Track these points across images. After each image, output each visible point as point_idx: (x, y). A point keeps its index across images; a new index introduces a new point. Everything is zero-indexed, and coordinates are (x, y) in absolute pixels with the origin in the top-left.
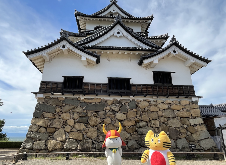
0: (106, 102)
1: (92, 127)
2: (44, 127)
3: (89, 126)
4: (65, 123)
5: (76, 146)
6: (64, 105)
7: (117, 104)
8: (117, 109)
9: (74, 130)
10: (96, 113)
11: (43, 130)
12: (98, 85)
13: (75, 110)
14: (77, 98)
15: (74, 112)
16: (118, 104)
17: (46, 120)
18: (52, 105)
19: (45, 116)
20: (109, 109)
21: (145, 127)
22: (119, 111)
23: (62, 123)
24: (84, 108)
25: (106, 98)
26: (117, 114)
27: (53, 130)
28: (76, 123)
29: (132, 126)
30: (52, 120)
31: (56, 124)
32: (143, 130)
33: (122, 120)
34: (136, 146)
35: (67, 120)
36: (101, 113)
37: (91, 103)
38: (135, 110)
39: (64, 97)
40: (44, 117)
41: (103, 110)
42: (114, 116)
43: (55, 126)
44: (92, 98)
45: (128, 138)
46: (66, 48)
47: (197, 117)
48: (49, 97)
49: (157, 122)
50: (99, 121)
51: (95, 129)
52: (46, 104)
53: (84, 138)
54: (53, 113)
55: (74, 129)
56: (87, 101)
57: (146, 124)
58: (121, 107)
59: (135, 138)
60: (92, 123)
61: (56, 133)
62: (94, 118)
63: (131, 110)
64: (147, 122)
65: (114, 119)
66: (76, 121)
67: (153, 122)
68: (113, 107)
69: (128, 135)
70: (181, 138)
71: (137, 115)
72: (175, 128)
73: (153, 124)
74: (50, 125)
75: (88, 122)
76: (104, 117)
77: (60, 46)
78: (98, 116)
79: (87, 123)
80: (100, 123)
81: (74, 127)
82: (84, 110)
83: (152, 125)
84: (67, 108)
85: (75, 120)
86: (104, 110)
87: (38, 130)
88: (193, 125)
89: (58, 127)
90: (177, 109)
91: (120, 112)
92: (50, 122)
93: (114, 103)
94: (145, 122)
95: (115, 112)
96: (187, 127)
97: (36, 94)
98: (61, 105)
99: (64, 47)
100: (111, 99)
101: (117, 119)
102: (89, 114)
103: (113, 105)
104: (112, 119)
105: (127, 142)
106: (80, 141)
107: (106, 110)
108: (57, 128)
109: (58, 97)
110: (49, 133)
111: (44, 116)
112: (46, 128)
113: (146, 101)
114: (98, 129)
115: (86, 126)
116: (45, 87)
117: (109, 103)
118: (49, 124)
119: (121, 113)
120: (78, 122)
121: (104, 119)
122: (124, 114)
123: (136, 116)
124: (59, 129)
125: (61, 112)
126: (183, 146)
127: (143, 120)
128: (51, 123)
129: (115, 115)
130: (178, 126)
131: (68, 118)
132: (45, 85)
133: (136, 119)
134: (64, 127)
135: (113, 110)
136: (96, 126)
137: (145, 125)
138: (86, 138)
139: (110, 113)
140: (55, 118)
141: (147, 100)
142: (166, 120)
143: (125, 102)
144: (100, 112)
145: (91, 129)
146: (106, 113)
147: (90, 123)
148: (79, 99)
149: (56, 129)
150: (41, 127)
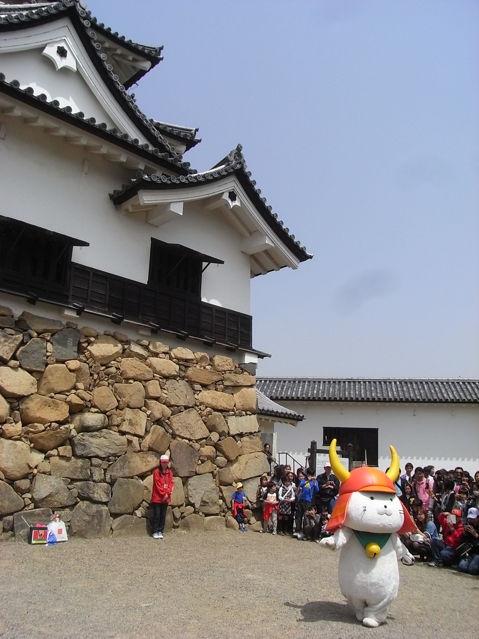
7: (9, 331)
8: (5, 351)
21: (99, 429)
26: (3, 370)
29: (56, 422)
32: (92, 440)
33: (21, 398)
38: (74, 364)
45: (36, 467)
47: (248, 412)
49: (142, 419)
57: (105, 418)
58: (23, 343)
59: (59, 468)
63: (58, 361)
64: (108, 413)
67: (128, 414)
69: (37, 458)
70: (202, 472)
71: (78, 385)
72: (187, 441)
73: (127, 422)
83: (125, 427)
88: (233, 436)
90: (202, 382)
91: (13, 363)
94: (104, 412)
96: (219, 440)
113: (114, 336)
119: (20, 369)
122: (31, 372)
123: (75, 388)
126: (205, 499)
127: (95, 407)
130: (197, 437)
133: (74, 398)
137: (99, 425)
141: (118, 336)
142: (168, 411)
143: (41, 327)
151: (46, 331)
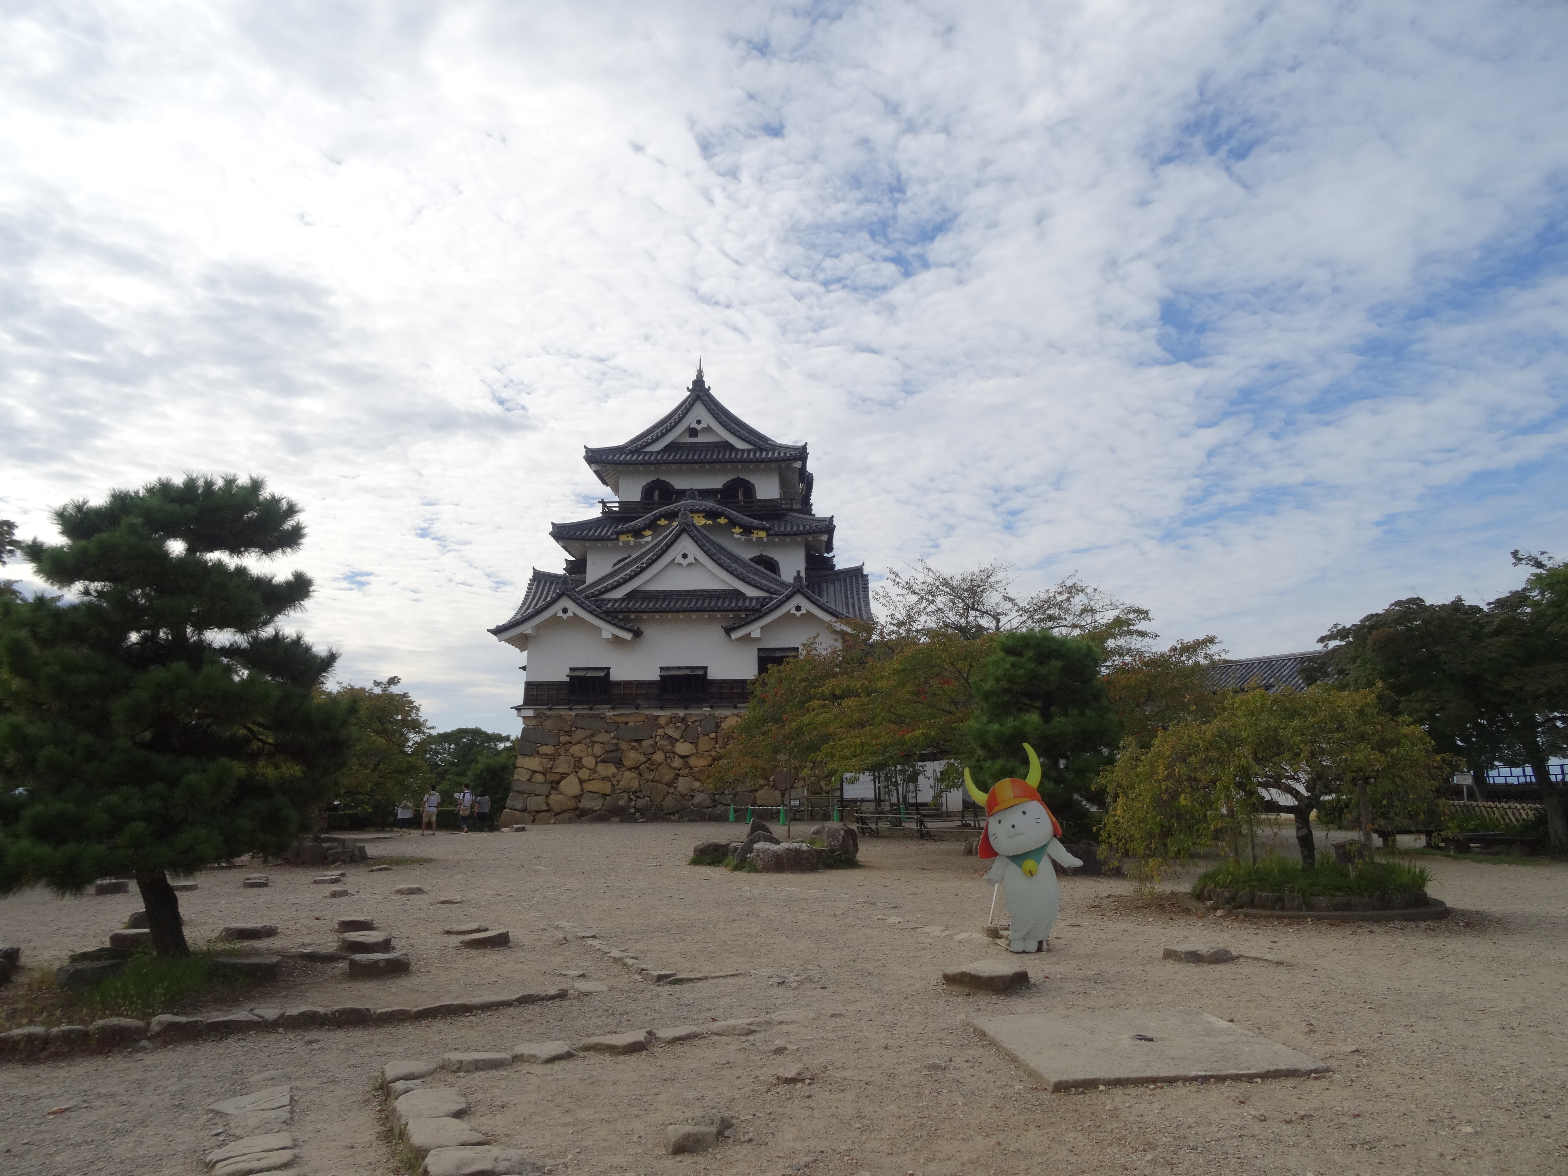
0: (656, 720)
1: (630, 769)
2: (540, 773)
3: (624, 769)
4: (578, 764)
5: (600, 804)
6: (574, 729)
7: (678, 724)
8: (676, 735)
9: (595, 776)
10: (635, 744)
11: (539, 778)
12: (640, 684)
13: (596, 739)
14: (599, 715)
15: (594, 742)
16: (680, 724)
17: (543, 760)
18: (550, 731)
19: (540, 752)
20: (663, 734)
22: (682, 737)
23: (573, 764)
24: (612, 735)
25: (656, 713)
26: (678, 744)
27: (558, 777)
28: (599, 764)
29: (705, 766)
30: (553, 757)
31: (562, 766)
33: (687, 757)
34: (708, 802)
35: (581, 759)
36: (646, 743)
37: (627, 723)
38: (713, 735)
39: (573, 713)
40: (538, 753)
41: (651, 737)
42: (671, 748)
43: (561, 770)
44: (627, 712)
46: (570, 614)
48: (544, 714)
50: (643, 759)
51: (634, 775)
52: (540, 728)
53: (614, 789)
54: (555, 746)
55: (595, 774)
56: (618, 719)
58: (686, 729)
60: (628, 763)
61: (563, 783)
62: (633, 754)
63: (705, 735)
65: (672, 755)
66: (599, 760)
68: (670, 731)
69: (697, 784)
71: (717, 746)
74: (551, 768)
75: (621, 760)
76: (653, 751)
77: (556, 609)
78: (641, 750)
79: (619, 763)
80: (645, 763)
81: (595, 772)
82: (613, 738)
84: (579, 734)
85: (595, 757)
86: (654, 735)
87: (531, 778)
89: (566, 771)
91: (682, 740)
92: (551, 763)
93: (671, 721)
95: (673, 741)
97: (518, 709)
98: (568, 729)
99: (565, 611)
100: (666, 713)
101: (676, 753)
102: (623, 746)
103: (671, 725)
104: (668, 755)
105: (693, 797)
106: (608, 795)
107: (656, 736)
108: (564, 774)
109: (562, 713)
110: (552, 782)
111: (538, 751)
112: (544, 774)
113: (737, 715)
114: (640, 774)
115: (617, 768)
116: (533, 693)
117: (662, 721)
118: (549, 766)
119: (686, 743)
120: (603, 761)
121: (653, 754)
122: (691, 743)
123: (715, 748)
124: (568, 774)
125: (570, 742)
128: (553, 765)
129: (674, 747)
131: (582, 754)
132: (534, 689)
133: (714, 753)
134: (577, 772)
135: (670, 736)
136: (637, 768)
138: (617, 791)
139: (663, 742)
140: (560, 755)
143: (693, 720)
144: (644, 742)
145: (628, 774)
146: (657, 743)
147: (626, 763)
148: (602, 716)
149: (563, 776)
150: (535, 772)
151: (696, 721)
